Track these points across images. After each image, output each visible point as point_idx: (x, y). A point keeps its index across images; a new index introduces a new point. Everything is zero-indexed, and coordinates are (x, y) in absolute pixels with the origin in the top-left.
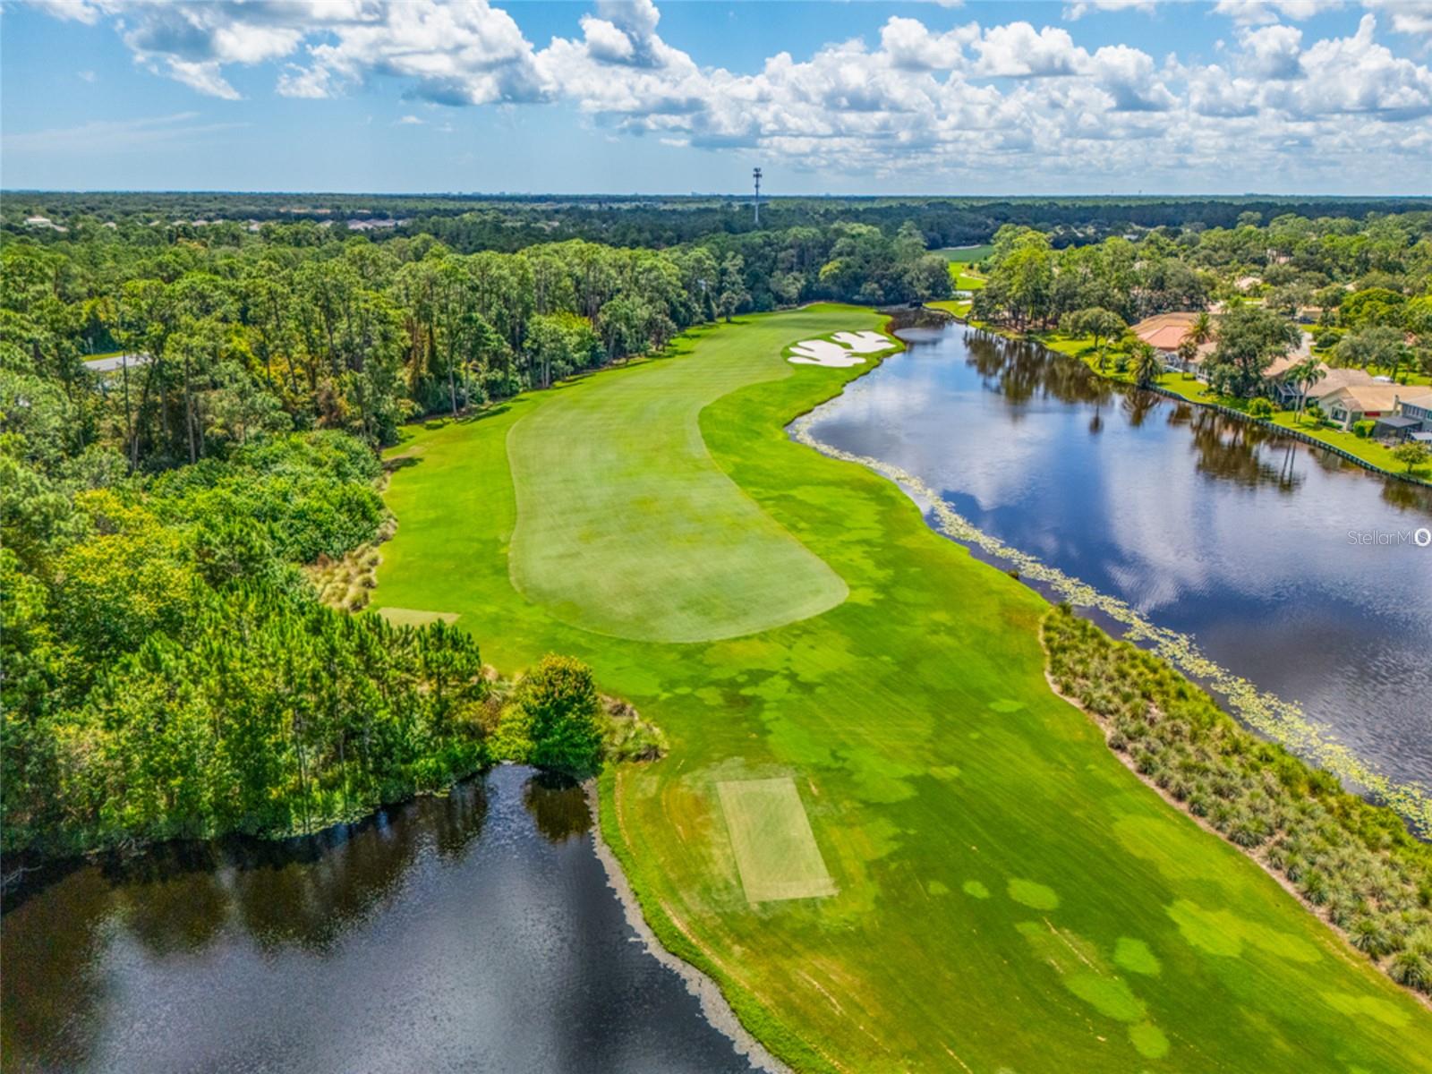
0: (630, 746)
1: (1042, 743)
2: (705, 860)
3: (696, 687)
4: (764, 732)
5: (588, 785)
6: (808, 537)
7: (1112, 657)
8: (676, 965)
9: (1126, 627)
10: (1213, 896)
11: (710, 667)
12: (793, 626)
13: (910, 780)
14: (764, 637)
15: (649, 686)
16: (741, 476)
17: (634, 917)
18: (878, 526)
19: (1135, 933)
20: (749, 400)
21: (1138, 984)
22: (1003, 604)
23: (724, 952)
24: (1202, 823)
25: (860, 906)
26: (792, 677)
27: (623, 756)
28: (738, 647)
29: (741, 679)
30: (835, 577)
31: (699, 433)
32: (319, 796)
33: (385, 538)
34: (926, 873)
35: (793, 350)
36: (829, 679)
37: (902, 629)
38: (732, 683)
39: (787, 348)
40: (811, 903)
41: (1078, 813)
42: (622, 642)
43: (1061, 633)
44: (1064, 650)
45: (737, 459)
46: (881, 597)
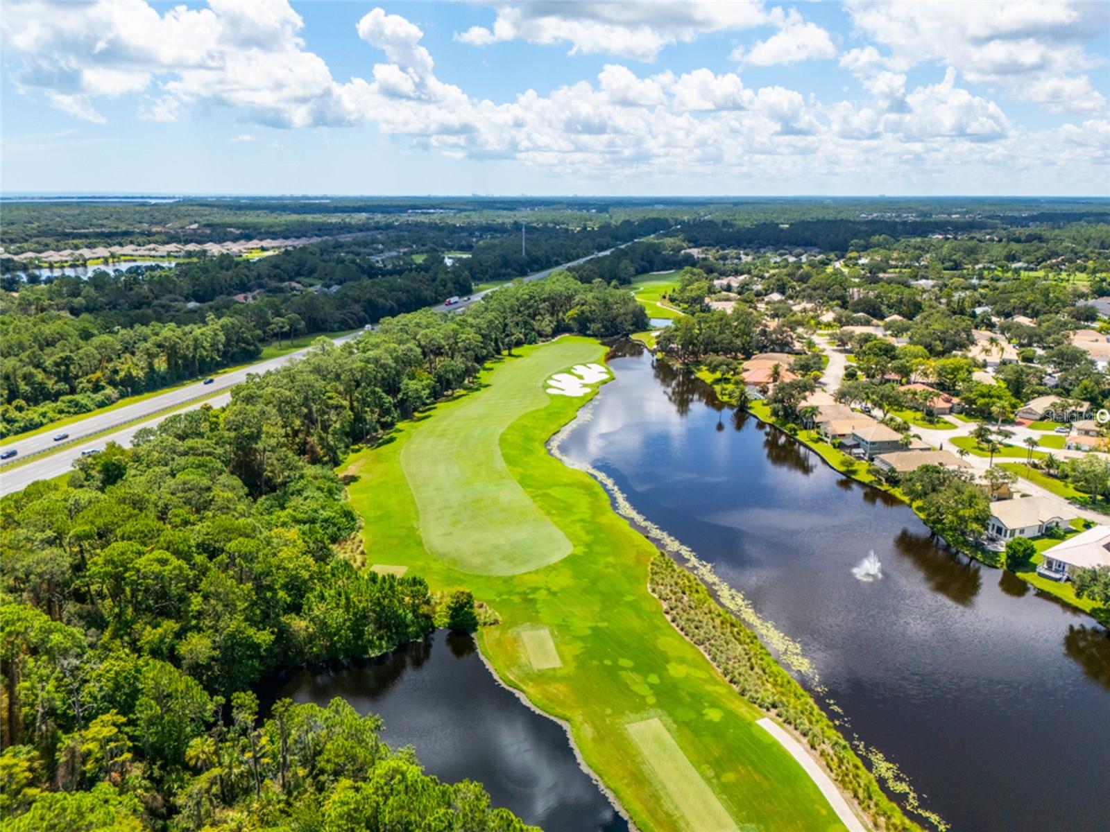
0: (487, 620)
1: (639, 612)
2: (518, 658)
3: (510, 595)
4: (538, 612)
5: (473, 635)
6: (556, 519)
7: (675, 576)
8: (511, 689)
9: (688, 560)
10: (682, 660)
11: (515, 586)
12: (549, 566)
13: (591, 628)
14: (537, 572)
15: (491, 596)
16: (525, 482)
17: (496, 677)
18: (588, 511)
19: (654, 672)
20: (525, 426)
21: (652, 686)
22: (638, 552)
23: (527, 685)
24: (687, 639)
25: (571, 669)
26: (548, 589)
27: (485, 624)
28: (526, 577)
29: (528, 591)
30: (568, 541)
31: (500, 453)
32: (377, 643)
33: (360, 528)
34: (592, 658)
35: (550, 382)
36: (563, 590)
37: (593, 566)
38: (525, 593)
39: (545, 381)
40: (554, 669)
41: (646, 637)
42: (478, 576)
43: (657, 566)
44: (656, 573)
45: (520, 470)
46: (586, 550)
